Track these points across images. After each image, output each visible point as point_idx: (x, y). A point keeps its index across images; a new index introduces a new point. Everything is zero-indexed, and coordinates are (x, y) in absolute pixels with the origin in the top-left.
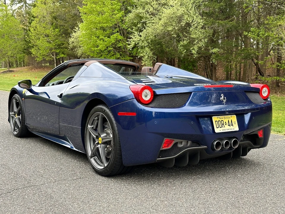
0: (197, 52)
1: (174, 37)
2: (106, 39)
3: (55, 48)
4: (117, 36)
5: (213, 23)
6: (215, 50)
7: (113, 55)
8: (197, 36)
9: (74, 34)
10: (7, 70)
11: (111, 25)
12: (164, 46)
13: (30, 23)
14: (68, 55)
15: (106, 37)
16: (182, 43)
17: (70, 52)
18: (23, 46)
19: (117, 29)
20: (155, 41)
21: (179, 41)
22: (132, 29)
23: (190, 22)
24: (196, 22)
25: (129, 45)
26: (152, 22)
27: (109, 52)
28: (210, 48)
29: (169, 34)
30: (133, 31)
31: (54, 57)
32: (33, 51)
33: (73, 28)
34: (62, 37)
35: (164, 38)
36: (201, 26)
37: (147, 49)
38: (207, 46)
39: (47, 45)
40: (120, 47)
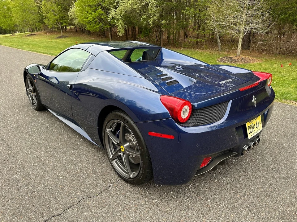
0: (152, 23)
1: (138, 13)
2: (93, 13)
3: (60, 19)
4: (100, 11)
5: (163, 4)
6: (163, 22)
7: (98, 24)
8: (153, 12)
9: (71, 10)
10: (31, 34)
11: (96, 4)
12: (132, 19)
13: (41, 2)
14: (69, 24)
15: (93, 12)
16: (143, 17)
17: (70, 22)
18: (39, 18)
19: (100, 7)
20: (126, 15)
21: (141, 16)
22: (110, 7)
23: (148, 2)
24: (152, 3)
25: (108, 17)
26: (123, 2)
27: (96, 22)
28: (160, 20)
29: (134, 10)
30: (111, 8)
31: (60, 25)
32: (45, 21)
33: (70, 6)
34: (63, 11)
35: (131, 13)
36: (155, 6)
37: (120, 20)
38: (158, 19)
39: (54, 17)
40: (102, 19)
